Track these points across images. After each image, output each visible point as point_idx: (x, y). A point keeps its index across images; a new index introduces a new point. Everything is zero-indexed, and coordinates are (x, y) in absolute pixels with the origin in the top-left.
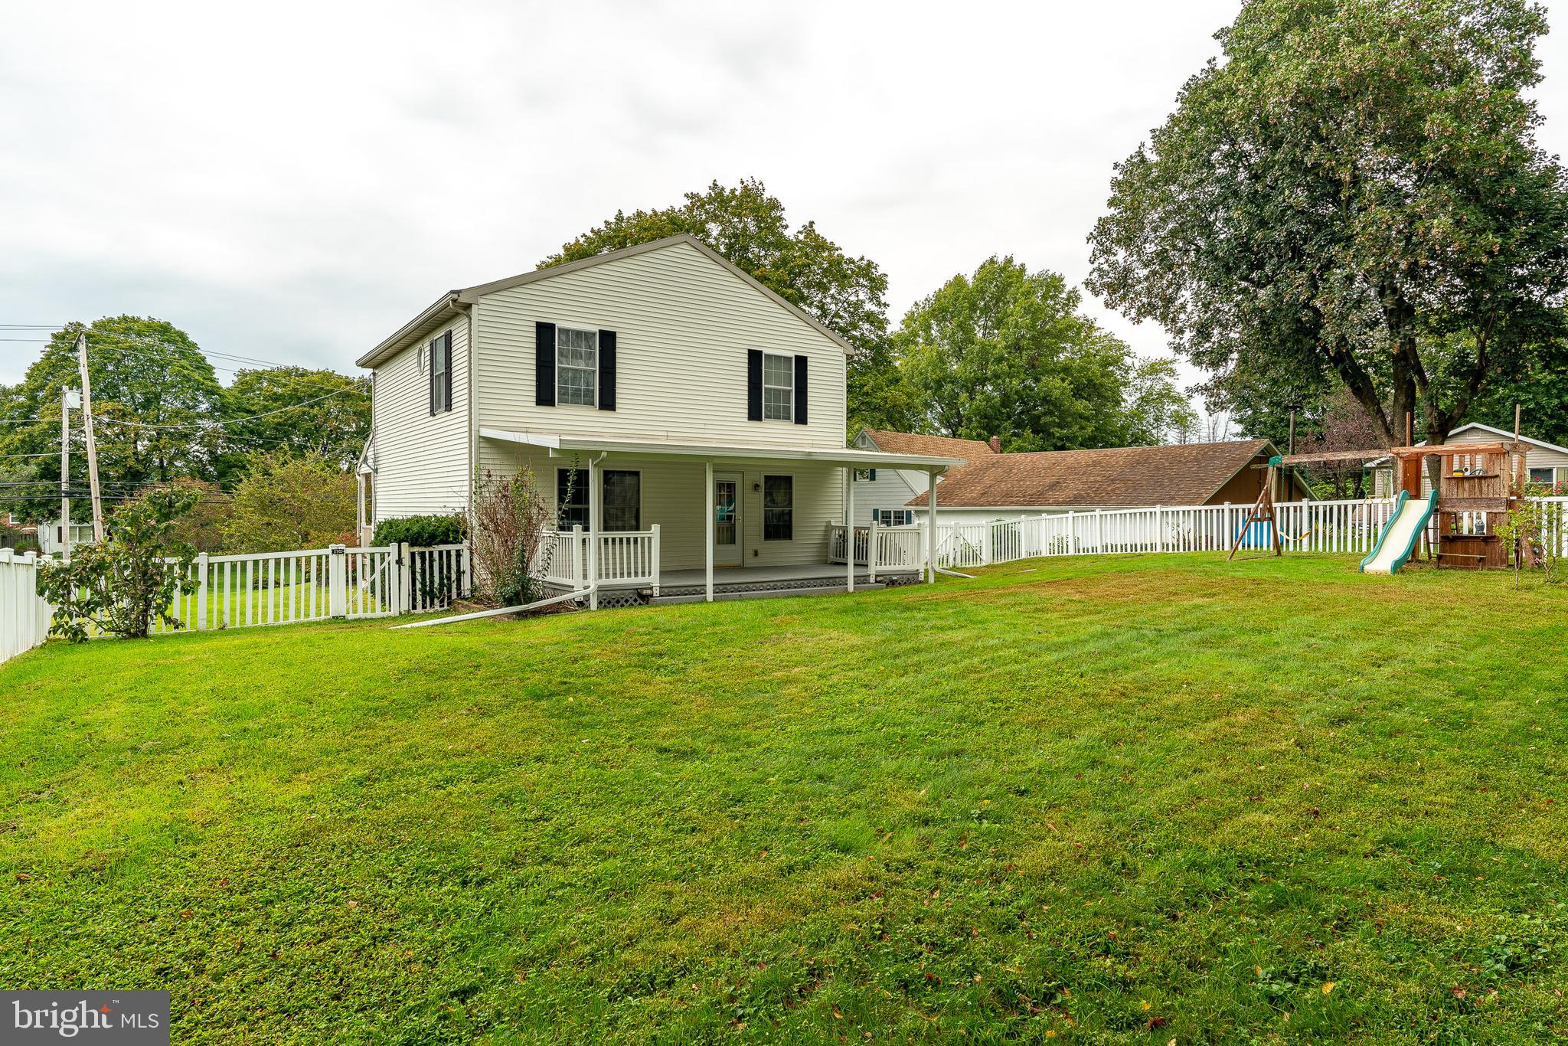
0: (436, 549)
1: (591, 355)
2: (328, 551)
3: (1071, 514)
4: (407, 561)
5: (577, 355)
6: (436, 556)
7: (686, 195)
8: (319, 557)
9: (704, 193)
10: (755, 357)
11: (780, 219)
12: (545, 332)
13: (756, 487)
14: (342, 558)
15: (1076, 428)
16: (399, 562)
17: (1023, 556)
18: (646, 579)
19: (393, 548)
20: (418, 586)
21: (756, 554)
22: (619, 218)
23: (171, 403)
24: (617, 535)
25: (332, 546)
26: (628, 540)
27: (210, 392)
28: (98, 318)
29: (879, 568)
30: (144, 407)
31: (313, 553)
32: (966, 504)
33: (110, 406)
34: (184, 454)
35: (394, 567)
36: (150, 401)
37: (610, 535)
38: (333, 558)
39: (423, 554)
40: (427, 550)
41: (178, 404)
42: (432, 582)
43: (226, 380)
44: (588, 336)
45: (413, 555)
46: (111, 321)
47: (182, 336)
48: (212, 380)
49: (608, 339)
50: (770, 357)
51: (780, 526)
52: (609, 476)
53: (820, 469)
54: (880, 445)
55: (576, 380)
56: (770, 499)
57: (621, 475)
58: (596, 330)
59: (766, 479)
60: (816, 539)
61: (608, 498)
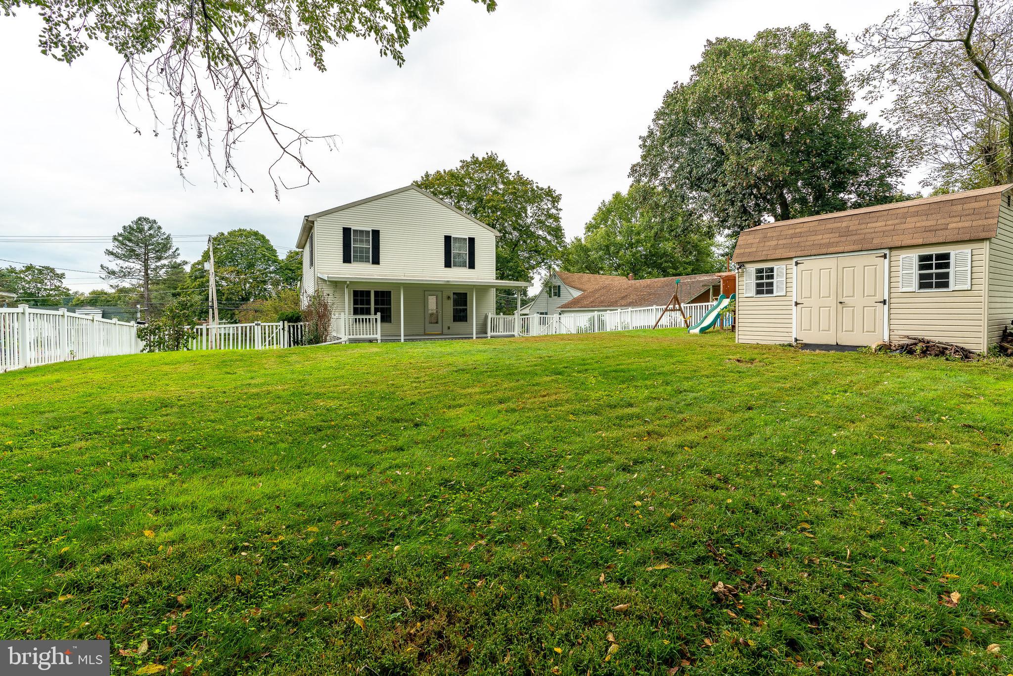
0: (299, 324)
1: (368, 241)
2: (254, 324)
3: (619, 310)
4: (286, 329)
5: (362, 241)
6: (299, 327)
7: (461, 161)
8: (250, 327)
9: (469, 160)
10: (448, 239)
11: (507, 170)
12: (347, 231)
13: (449, 298)
14: (260, 327)
15: (681, 269)
16: (283, 329)
17: (608, 330)
18: (375, 336)
19: (281, 323)
20: (292, 339)
21: (449, 328)
24: (361, 317)
25: (256, 322)
26: (366, 319)
27: (275, 262)
28: (230, 230)
29: (492, 334)
30: (248, 269)
31: (248, 325)
32: (582, 307)
33: (233, 268)
34: (264, 289)
35: (282, 331)
36: (251, 266)
38: (256, 327)
39: (293, 326)
40: (295, 324)
41: (262, 267)
42: (298, 338)
43: (281, 256)
44: (367, 232)
45: (289, 326)
46: (235, 231)
47: (263, 237)
48: (275, 256)
49: (376, 234)
50: (455, 239)
51: (461, 315)
52: (376, 293)
53: (482, 289)
54: (563, 279)
55: (361, 252)
56: (456, 303)
57: (383, 292)
58: (370, 229)
59: (454, 293)
60: (481, 322)
61: (376, 303)
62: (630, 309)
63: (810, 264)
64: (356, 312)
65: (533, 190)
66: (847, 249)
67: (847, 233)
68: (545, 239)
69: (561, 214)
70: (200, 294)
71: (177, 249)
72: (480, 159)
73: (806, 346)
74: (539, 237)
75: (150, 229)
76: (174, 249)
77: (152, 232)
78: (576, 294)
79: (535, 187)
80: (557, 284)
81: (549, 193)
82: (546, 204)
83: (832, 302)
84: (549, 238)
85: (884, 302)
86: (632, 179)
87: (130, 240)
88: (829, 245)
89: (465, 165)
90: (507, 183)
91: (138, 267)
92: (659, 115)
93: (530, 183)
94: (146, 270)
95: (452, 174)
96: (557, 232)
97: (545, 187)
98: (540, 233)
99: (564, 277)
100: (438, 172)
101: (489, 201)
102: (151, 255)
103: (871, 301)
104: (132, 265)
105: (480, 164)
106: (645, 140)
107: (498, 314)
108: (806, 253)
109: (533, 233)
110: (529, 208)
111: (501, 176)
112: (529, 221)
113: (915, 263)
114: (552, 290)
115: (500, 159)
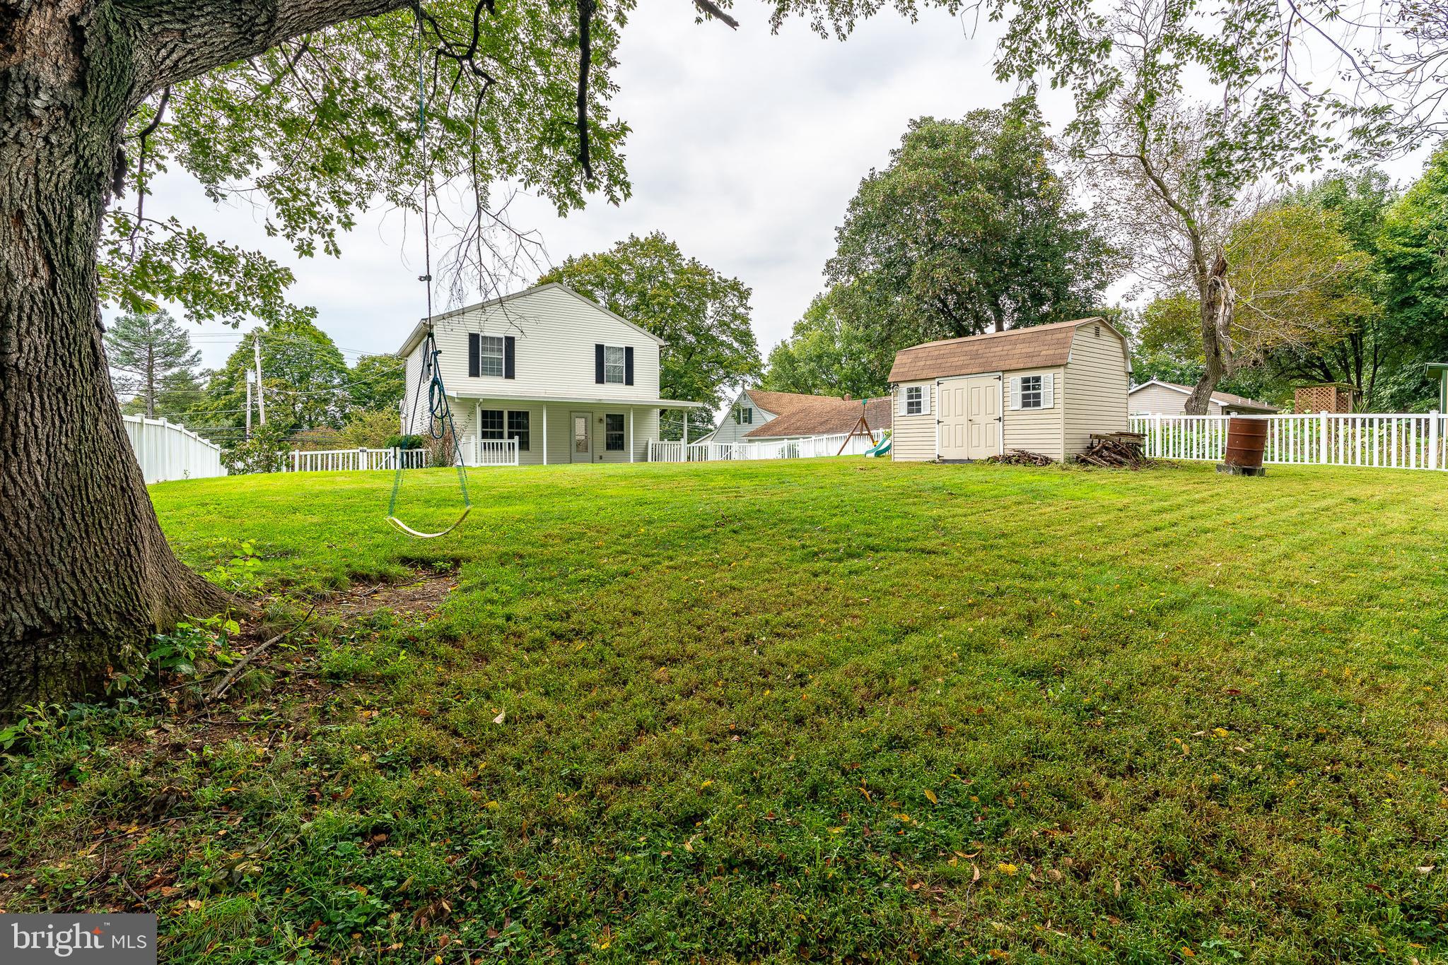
1: (500, 350)
4: (399, 456)
5: (492, 350)
7: (616, 243)
8: (354, 453)
9: (627, 241)
10: (600, 349)
11: (679, 255)
12: (474, 339)
13: (601, 420)
14: (367, 454)
16: (395, 457)
19: (392, 450)
21: (601, 458)
22: (571, 260)
23: (317, 379)
24: (491, 441)
25: (361, 447)
26: (498, 443)
27: (340, 371)
30: (299, 382)
31: (351, 451)
32: (773, 435)
33: (278, 381)
34: (325, 413)
35: (392, 460)
36: (303, 378)
37: (487, 441)
38: (360, 454)
39: (407, 454)
40: (409, 451)
41: (320, 380)
43: (351, 363)
44: (500, 339)
48: (342, 364)
49: (510, 341)
50: (609, 348)
51: (616, 443)
52: (511, 414)
53: (642, 410)
54: (755, 400)
55: (492, 363)
56: (610, 427)
57: (519, 414)
58: (502, 336)
59: (608, 416)
60: (641, 450)
61: (510, 426)
62: (825, 436)
63: (949, 384)
64: (485, 435)
65: (713, 283)
66: (975, 370)
67: (975, 356)
68: (730, 347)
69: (751, 315)
70: (227, 418)
71: (199, 352)
72: (642, 240)
73: (945, 461)
74: (722, 343)
75: (157, 322)
76: (193, 352)
77: (160, 326)
78: (770, 418)
79: (717, 280)
80: (748, 407)
81: (735, 286)
82: (732, 300)
83: (964, 420)
84: (736, 345)
85: (1000, 419)
86: (827, 277)
87: (126, 338)
88: (962, 367)
89: (622, 247)
90: (680, 272)
91: (139, 377)
92: (855, 204)
93: (708, 272)
94: (151, 381)
95: (606, 260)
96: (746, 338)
97: (730, 278)
98: (724, 338)
99: (757, 396)
100: (585, 256)
101: (654, 296)
102: (158, 361)
103: (991, 419)
104: (129, 375)
105: (642, 246)
106: (841, 233)
107: (662, 439)
108: (945, 374)
109: (714, 339)
110: (709, 305)
111: (671, 262)
112: (709, 322)
113: (1019, 384)
114: (742, 415)
115: (669, 241)
